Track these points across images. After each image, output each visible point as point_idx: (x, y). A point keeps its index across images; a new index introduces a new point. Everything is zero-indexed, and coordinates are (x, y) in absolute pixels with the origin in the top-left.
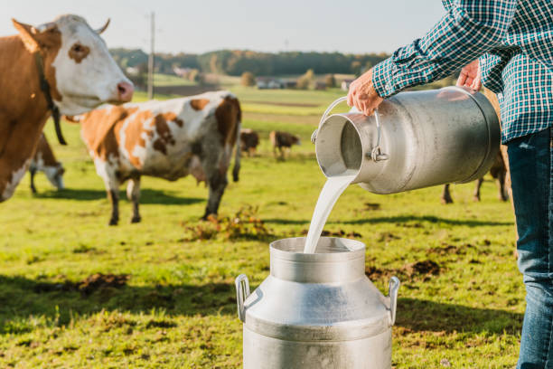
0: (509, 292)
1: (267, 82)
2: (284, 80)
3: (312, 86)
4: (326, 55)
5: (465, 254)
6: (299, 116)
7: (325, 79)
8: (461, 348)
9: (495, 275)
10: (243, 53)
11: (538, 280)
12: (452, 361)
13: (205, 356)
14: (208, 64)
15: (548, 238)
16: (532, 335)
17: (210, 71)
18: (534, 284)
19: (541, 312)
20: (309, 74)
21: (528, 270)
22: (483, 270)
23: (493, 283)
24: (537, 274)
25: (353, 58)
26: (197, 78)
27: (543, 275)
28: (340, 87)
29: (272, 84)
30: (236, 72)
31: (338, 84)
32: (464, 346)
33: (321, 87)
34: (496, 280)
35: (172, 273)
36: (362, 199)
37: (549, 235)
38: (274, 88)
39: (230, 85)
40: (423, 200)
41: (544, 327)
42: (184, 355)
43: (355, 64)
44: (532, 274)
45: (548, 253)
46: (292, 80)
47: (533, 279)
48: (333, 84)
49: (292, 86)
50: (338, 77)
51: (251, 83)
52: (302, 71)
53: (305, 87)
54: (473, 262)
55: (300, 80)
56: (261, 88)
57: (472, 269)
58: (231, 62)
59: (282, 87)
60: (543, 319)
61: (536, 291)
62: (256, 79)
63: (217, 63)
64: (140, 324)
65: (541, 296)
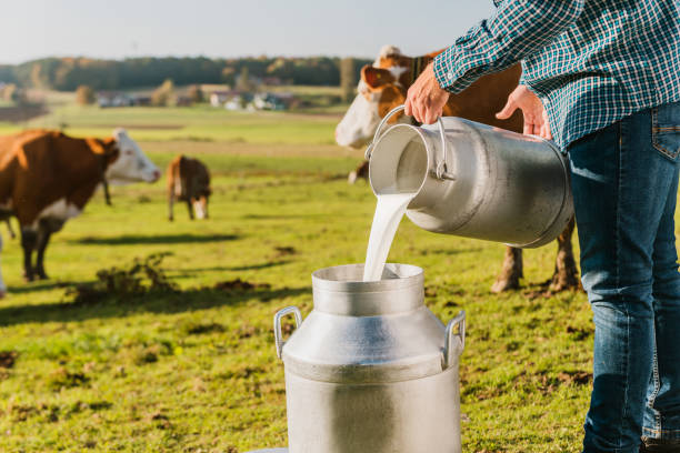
0: (503, 335)
1: (111, 98)
2: (134, 95)
3: (172, 101)
4: (187, 61)
5: (435, 296)
6: (159, 142)
7: (190, 91)
8: (474, 402)
9: (481, 319)
10: (77, 61)
11: (606, 298)
12: (471, 416)
13: (169, 437)
14: (28, 77)
15: (616, 249)
16: (607, 361)
17: (31, 86)
18: (602, 303)
19: (614, 335)
20: (167, 86)
21: (595, 287)
22: (463, 312)
23: (481, 327)
24: (606, 291)
25: (223, 63)
26: (15, 97)
27: (612, 291)
28: (209, 101)
29: (118, 101)
30: (69, 87)
31: (206, 97)
32: (476, 400)
33: (184, 103)
34: (483, 324)
35: (73, 345)
36: (267, 242)
37: (618, 246)
38: (121, 106)
39: (62, 104)
40: (345, 239)
41: (620, 351)
42: (140, 439)
43: (227, 71)
44: (598, 291)
45: (616, 265)
46: (144, 94)
47: (600, 298)
48: (200, 98)
49: (145, 102)
50: (206, 88)
51: (90, 100)
52: (157, 82)
53: (162, 103)
54: (450, 304)
55: (155, 94)
56: (104, 107)
57: (450, 313)
58: (61, 74)
59: (132, 104)
60: (617, 341)
61: (605, 311)
62: (97, 95)
63: (41, 74)
64: (66, 408)
65: (611, 315)
